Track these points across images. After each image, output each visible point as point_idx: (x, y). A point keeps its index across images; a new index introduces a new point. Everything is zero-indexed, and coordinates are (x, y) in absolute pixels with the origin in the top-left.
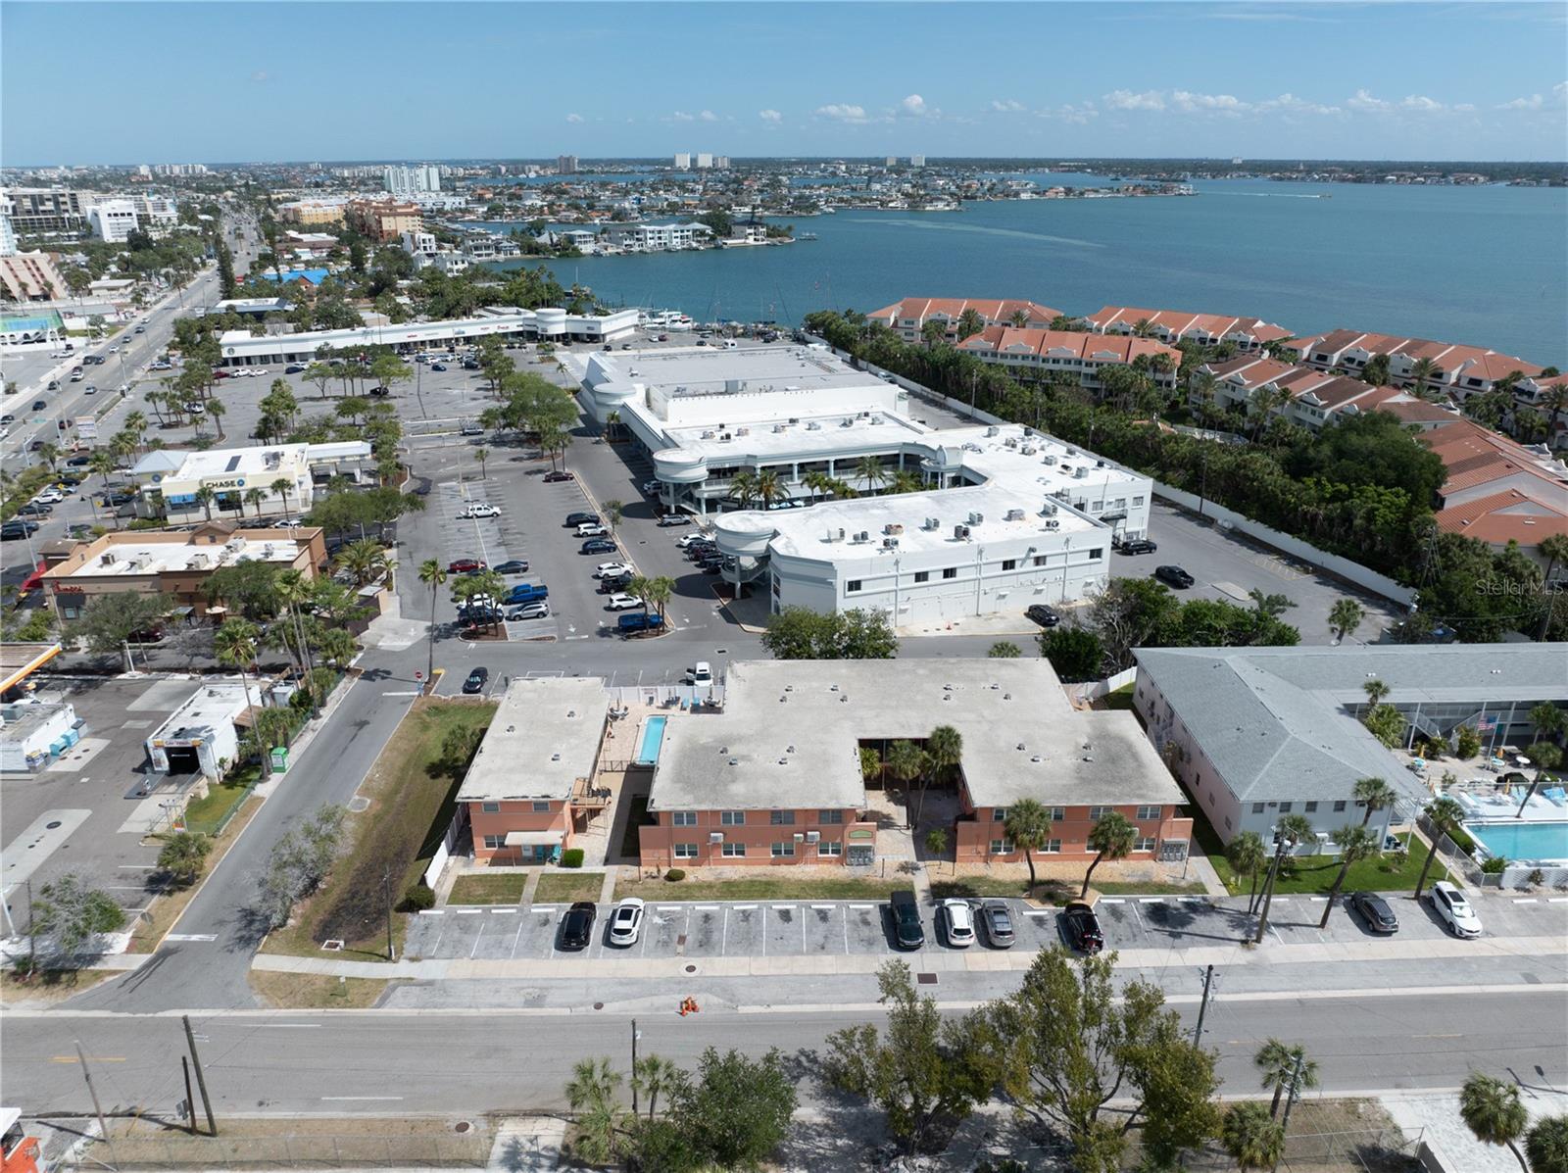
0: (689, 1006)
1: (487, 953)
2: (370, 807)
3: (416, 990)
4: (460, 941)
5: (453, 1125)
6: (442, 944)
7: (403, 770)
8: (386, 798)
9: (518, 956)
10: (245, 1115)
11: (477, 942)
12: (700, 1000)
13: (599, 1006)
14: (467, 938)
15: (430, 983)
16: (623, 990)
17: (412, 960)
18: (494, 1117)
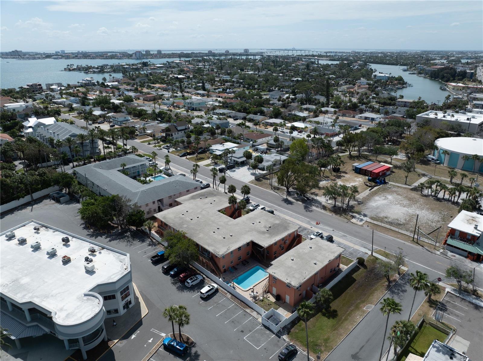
0: (317, 224)
1: (349, 247)
2: (364, 306)
3: (368, 248)
4: (355, 252)
5: (369, 227)
6: (359, 253)
7: (346, 319)
8: (357, 308)
9: (343, 244)
10: (407, 243)
11: (351, 250)
12: (315, 224)
13: (333, 230)
14: (352, 252)
15: (365, 248)
16: (327, 231)
17: (367, 254)
18: (362, 226)
